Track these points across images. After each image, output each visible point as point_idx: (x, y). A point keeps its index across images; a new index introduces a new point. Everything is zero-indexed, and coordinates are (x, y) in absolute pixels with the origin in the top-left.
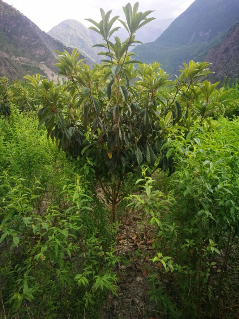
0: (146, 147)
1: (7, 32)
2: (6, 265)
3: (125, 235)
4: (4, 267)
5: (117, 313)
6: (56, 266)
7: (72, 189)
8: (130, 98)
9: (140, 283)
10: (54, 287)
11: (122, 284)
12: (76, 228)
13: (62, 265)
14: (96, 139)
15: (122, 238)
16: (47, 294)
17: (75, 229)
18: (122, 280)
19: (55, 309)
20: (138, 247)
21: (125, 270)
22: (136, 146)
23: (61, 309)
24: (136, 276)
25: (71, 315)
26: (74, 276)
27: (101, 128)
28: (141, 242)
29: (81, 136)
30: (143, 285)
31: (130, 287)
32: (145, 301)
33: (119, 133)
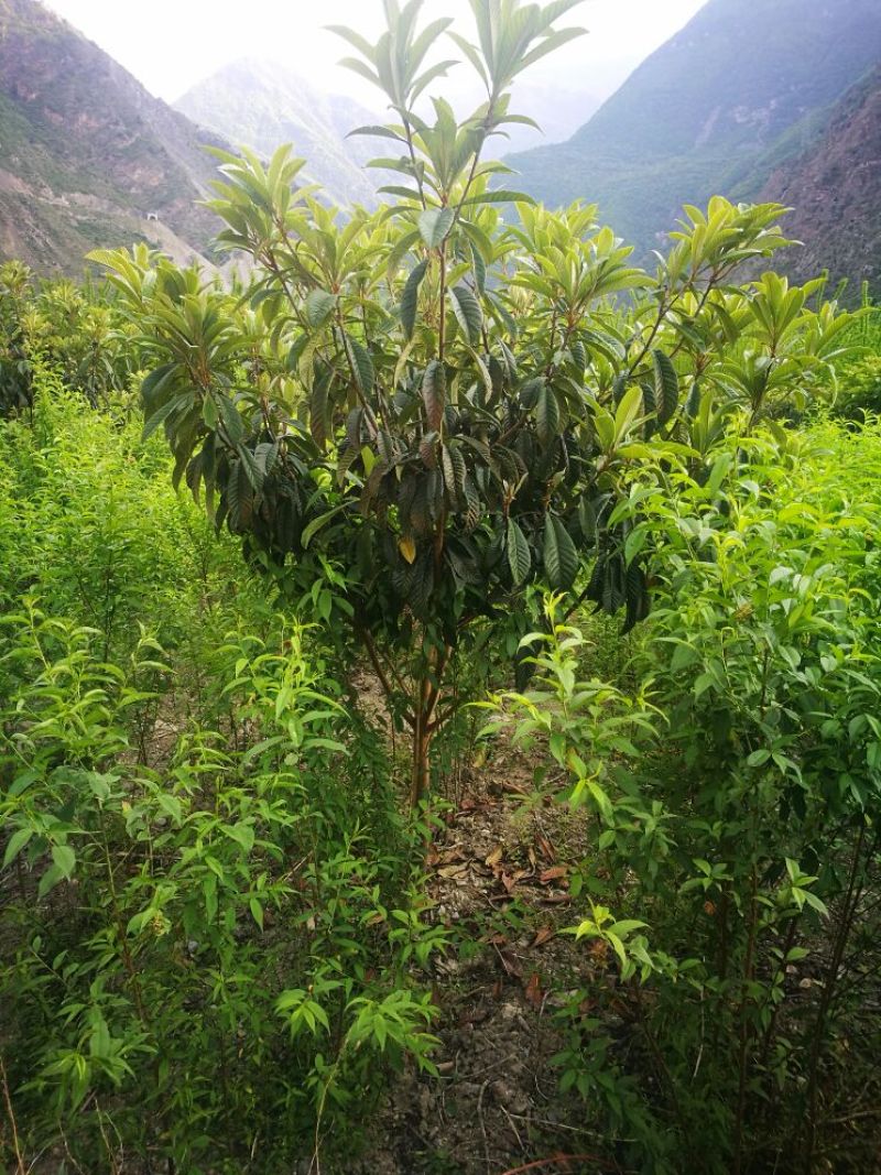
0: (543, 522)
1: (25, 99)
2: (19, 955)
3: (461, 847)
4: (11, 961)
5: (432, 1134)
6: (208, 959)
7: (267, 675)
8: (485, 335)
9: (516, 1025)
10: (198, 1038)
11: (450, 1030)
12: (284, 818)
13: (228, 956)
14: (356, 491)
15: (448, 860)
16: (173, 1062)
17: (281, 820)
18: (448, 1015)
19: (203, 1120)
20: (506, 892)
21: (462, 976)
22: (505, 518)
23: (226, 1120)
24: (499, 999)
25: (262, 1142)
26: (274, 997)
27: (375, 450)
28: (519, 875)
29: (299, 476)
30: (527, 1033)
31: (479, 1041)
32: (533, 1093)
33: (442, 466)
